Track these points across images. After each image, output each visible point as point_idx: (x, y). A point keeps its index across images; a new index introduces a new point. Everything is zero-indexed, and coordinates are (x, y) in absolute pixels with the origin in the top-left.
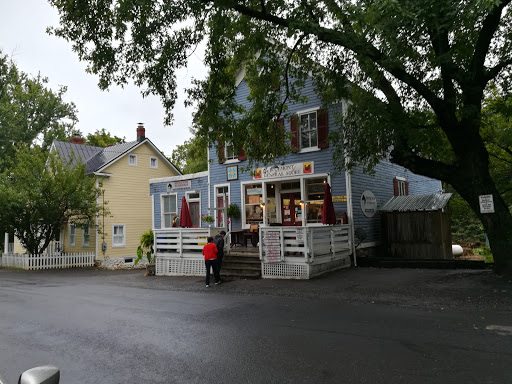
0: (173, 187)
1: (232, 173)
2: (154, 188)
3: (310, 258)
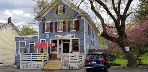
1: (47, 36)
2: (17, 39)
3: (78, 63)
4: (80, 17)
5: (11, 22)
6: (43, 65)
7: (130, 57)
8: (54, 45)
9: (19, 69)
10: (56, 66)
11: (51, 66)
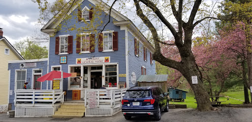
0: (24, 66)
1: (63, 60)
2: (11, 66)
3: (113, 105)
4: (119, 27)
5: (2, 37)
6: (54, 109)
7: (198, 93)
8: (75, 75)
9: (14, 117)
10: (76, 111)
11: (67, 111)
